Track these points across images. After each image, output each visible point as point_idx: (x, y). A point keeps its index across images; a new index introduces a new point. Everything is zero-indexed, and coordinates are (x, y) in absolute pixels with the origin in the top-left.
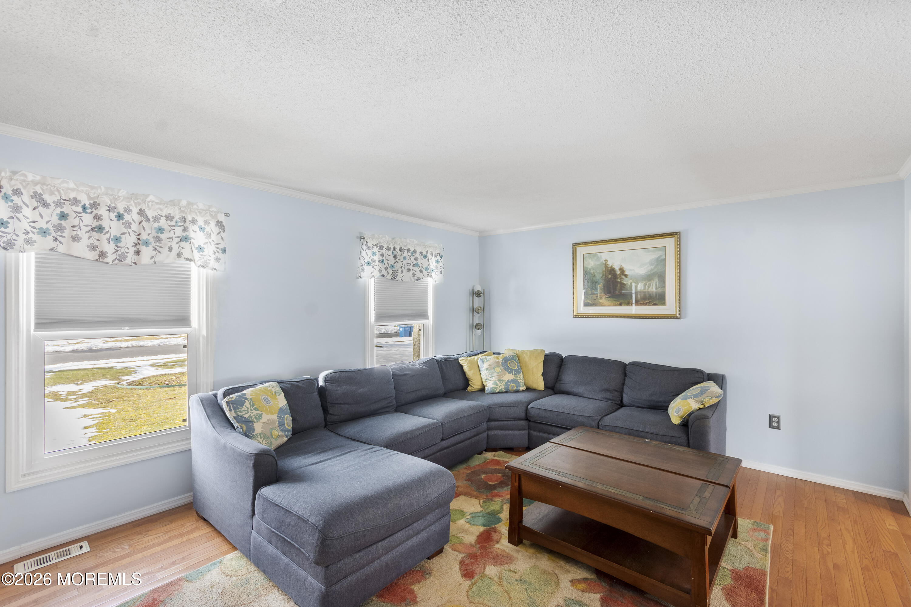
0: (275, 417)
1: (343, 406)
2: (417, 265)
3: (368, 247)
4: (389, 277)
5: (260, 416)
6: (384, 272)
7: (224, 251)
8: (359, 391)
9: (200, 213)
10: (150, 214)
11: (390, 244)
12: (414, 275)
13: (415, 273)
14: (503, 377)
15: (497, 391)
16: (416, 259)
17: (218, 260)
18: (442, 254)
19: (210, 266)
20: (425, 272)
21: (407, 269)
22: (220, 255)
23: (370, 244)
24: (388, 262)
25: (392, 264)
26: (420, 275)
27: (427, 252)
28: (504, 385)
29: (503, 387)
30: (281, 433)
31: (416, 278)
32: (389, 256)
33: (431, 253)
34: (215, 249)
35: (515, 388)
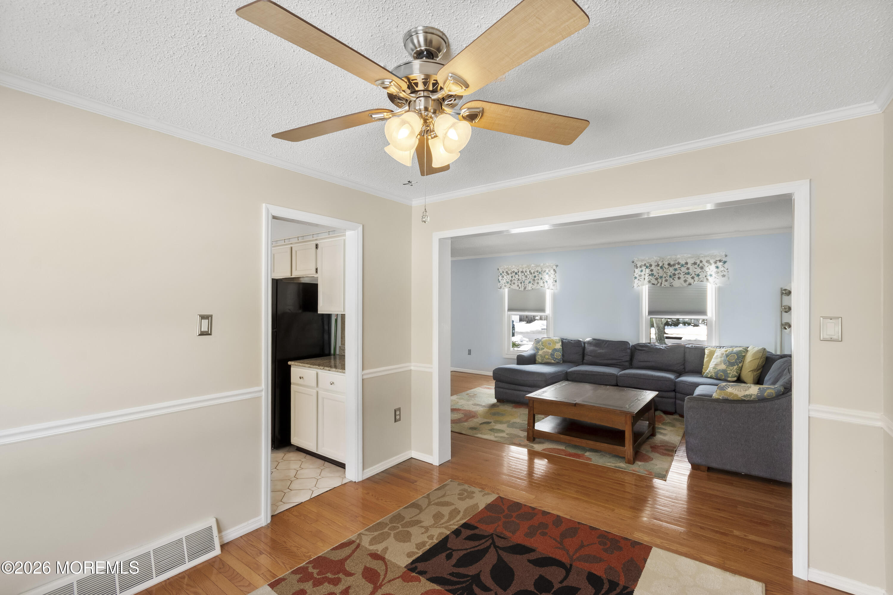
0: (550, 351)
1: (589, 356)
2: (688, 273)
3: (637, 268)
4: (659, 285)
5: (543, 349)
6: (656, 282)
7: (556, 281)
8: (599, 351)
9: (547, 267)
10: (532, 271)
11: (658, 262)
12: (685, 281)
13: (687, 279)
14: (718, 366)
15: (709, 376)
16: (688, 269)
17: (554, 285)
18: (724, 259)
19: (550, 288)
20: (696, 278)
21: (678, 278)
22: (555, 283)
23: (638, 266)
24: (659, 274)
25: (662, 275)
26: (691, 281)
27: (701, 262)
28: (715, 373)
29: (713, 374)
30: (550, 358)
31: (687, 283)
32: (659, 270)
33: (708, 262)
34: (553, 281)
35: (723, 377)
